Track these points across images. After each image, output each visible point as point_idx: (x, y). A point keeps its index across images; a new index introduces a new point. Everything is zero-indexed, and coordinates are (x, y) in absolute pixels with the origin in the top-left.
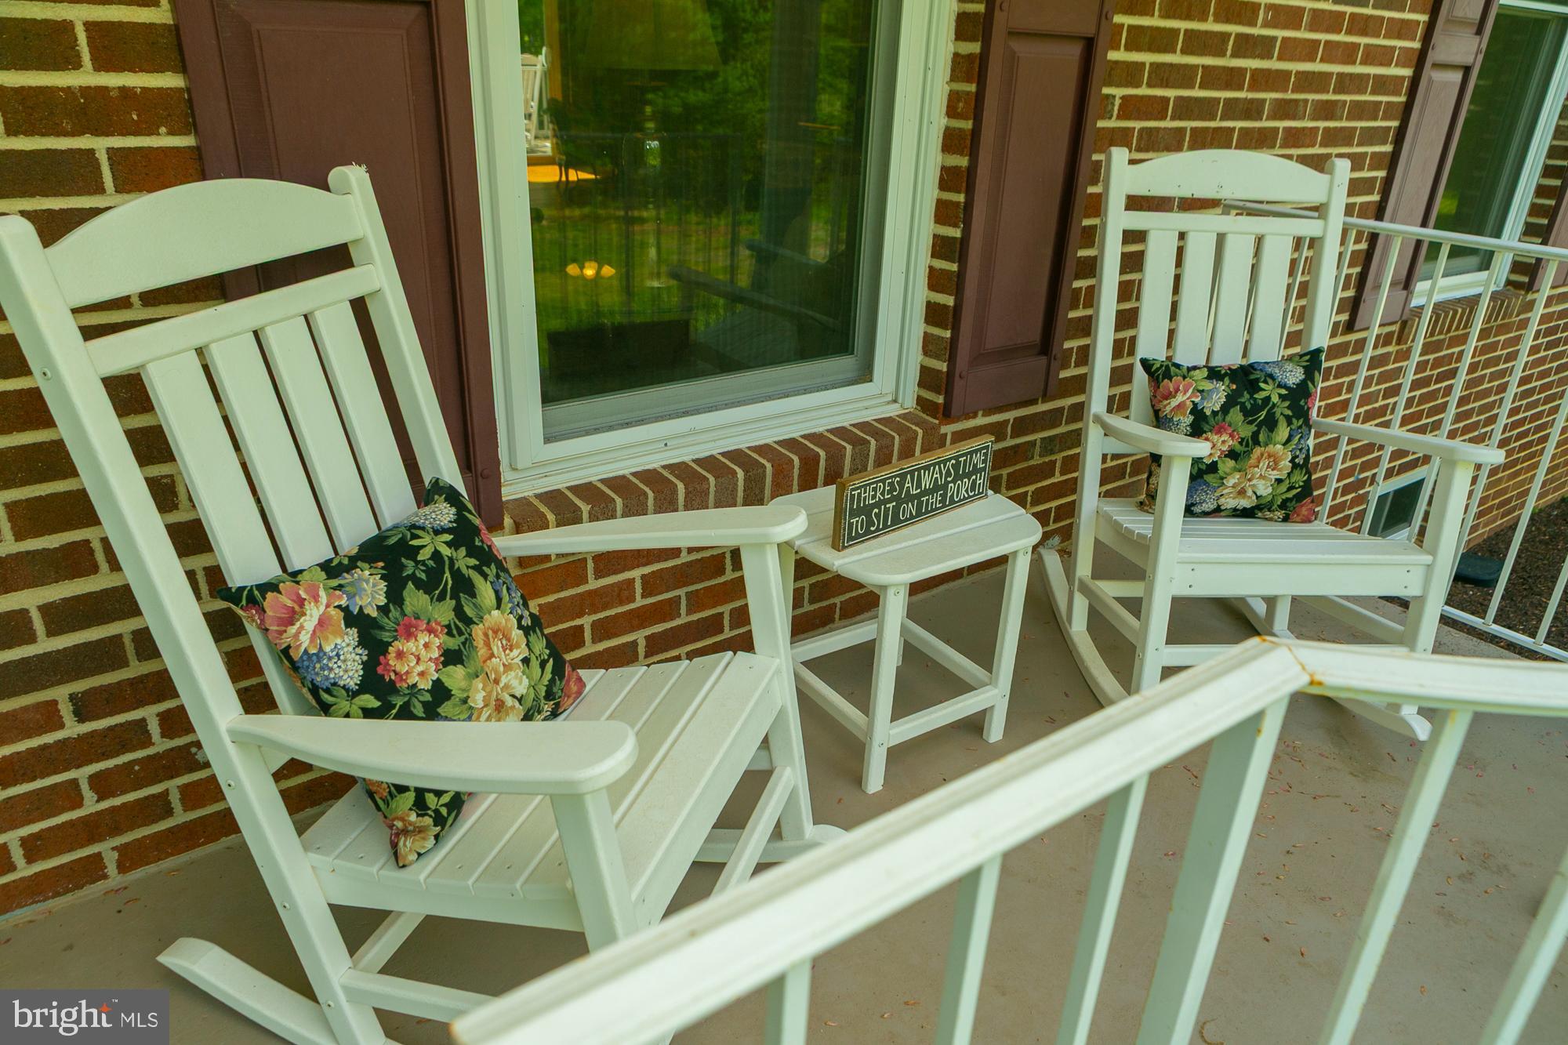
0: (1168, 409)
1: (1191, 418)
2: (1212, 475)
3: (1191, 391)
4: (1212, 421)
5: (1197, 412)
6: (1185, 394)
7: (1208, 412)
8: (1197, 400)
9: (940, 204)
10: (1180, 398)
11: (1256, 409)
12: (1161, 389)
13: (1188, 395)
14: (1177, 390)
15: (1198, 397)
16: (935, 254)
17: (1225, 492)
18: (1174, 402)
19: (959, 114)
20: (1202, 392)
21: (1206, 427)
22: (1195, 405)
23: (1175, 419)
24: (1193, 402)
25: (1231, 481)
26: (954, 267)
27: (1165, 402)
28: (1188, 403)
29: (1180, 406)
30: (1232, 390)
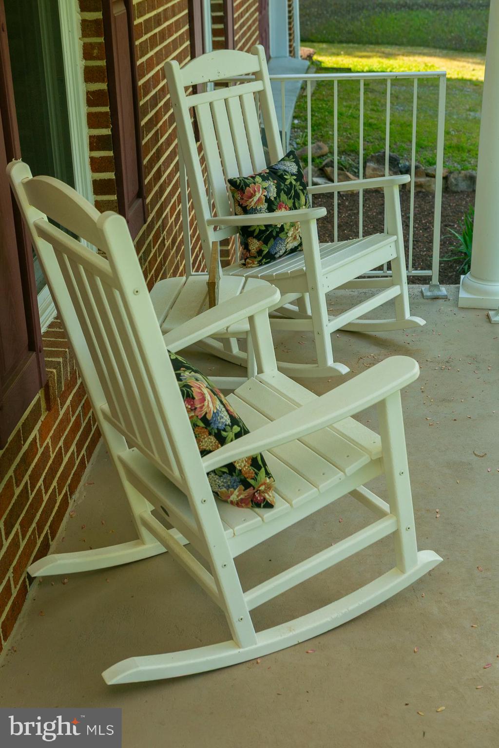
0: (253, 203)
1: (266, 204)
2: (283, 233)
3: (261, 190)
4: (276, 203)
5: (268, 200)
6: (259, 192)
7: (273, 199)
8: (266, 194)
9: (90, 116)
10: (258, 195)
11: (289, 190)
12: (246, 193)
13: (261, 192)
14: (255, 191)
15: (265, 192)
16: (92, 149)
17: (289, 240)
18: (256, 199)
19: (95, 57)
20: (265, 188)
21: (274, 207)
22: (266, 196)
23: (258, 208)
24: (264, 195)
25: (290, 234)
26: (111, 153)
27: (251, 200)
28: (263, 197)
29: (259, 200)
30: (276, 183)
